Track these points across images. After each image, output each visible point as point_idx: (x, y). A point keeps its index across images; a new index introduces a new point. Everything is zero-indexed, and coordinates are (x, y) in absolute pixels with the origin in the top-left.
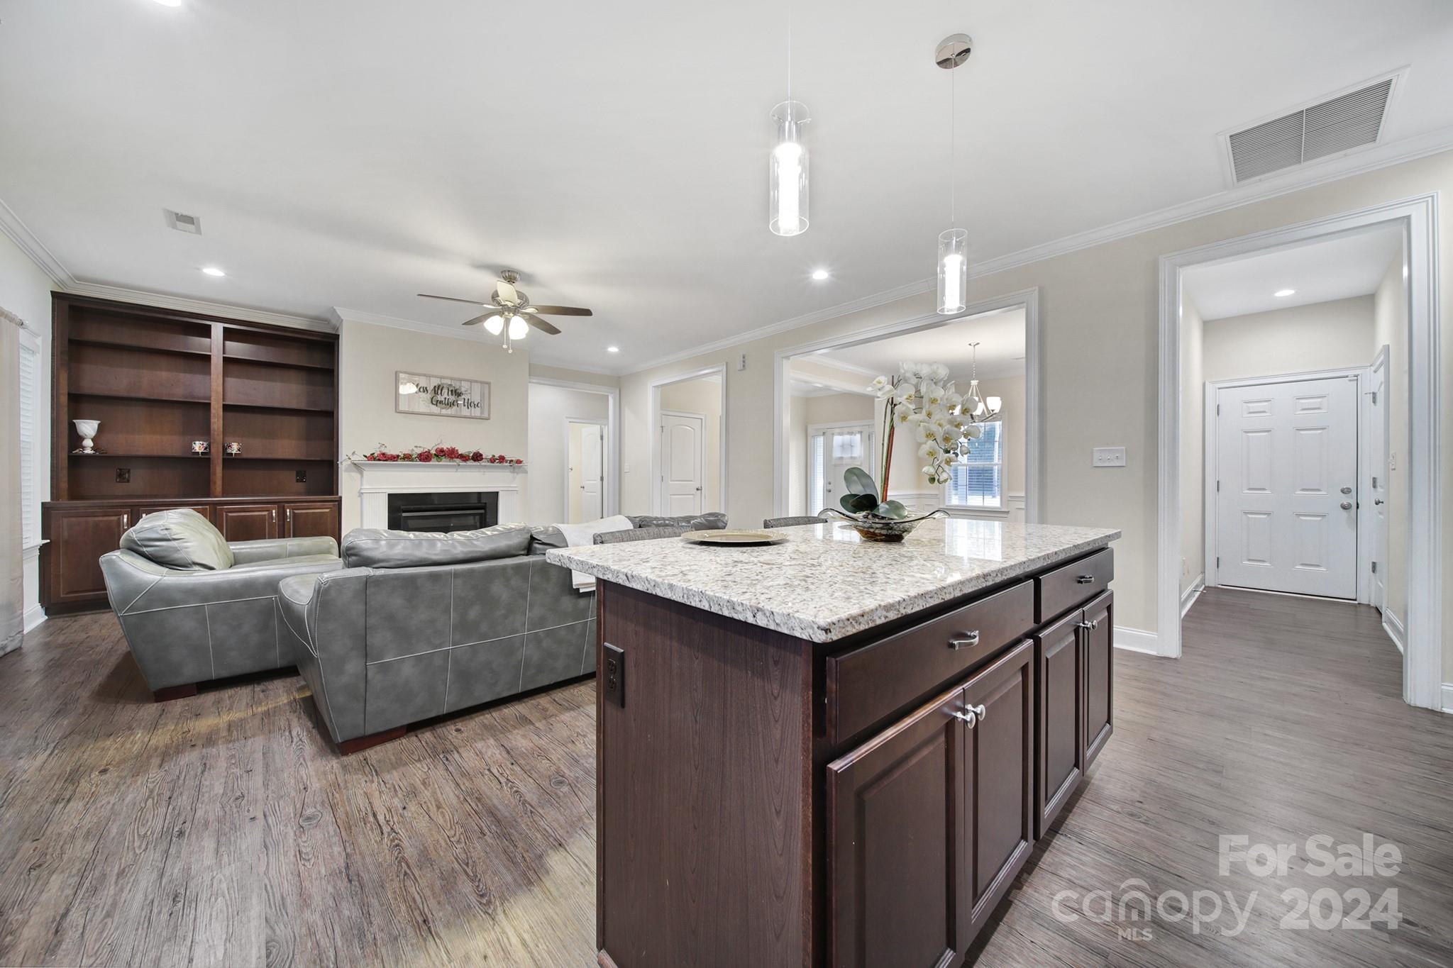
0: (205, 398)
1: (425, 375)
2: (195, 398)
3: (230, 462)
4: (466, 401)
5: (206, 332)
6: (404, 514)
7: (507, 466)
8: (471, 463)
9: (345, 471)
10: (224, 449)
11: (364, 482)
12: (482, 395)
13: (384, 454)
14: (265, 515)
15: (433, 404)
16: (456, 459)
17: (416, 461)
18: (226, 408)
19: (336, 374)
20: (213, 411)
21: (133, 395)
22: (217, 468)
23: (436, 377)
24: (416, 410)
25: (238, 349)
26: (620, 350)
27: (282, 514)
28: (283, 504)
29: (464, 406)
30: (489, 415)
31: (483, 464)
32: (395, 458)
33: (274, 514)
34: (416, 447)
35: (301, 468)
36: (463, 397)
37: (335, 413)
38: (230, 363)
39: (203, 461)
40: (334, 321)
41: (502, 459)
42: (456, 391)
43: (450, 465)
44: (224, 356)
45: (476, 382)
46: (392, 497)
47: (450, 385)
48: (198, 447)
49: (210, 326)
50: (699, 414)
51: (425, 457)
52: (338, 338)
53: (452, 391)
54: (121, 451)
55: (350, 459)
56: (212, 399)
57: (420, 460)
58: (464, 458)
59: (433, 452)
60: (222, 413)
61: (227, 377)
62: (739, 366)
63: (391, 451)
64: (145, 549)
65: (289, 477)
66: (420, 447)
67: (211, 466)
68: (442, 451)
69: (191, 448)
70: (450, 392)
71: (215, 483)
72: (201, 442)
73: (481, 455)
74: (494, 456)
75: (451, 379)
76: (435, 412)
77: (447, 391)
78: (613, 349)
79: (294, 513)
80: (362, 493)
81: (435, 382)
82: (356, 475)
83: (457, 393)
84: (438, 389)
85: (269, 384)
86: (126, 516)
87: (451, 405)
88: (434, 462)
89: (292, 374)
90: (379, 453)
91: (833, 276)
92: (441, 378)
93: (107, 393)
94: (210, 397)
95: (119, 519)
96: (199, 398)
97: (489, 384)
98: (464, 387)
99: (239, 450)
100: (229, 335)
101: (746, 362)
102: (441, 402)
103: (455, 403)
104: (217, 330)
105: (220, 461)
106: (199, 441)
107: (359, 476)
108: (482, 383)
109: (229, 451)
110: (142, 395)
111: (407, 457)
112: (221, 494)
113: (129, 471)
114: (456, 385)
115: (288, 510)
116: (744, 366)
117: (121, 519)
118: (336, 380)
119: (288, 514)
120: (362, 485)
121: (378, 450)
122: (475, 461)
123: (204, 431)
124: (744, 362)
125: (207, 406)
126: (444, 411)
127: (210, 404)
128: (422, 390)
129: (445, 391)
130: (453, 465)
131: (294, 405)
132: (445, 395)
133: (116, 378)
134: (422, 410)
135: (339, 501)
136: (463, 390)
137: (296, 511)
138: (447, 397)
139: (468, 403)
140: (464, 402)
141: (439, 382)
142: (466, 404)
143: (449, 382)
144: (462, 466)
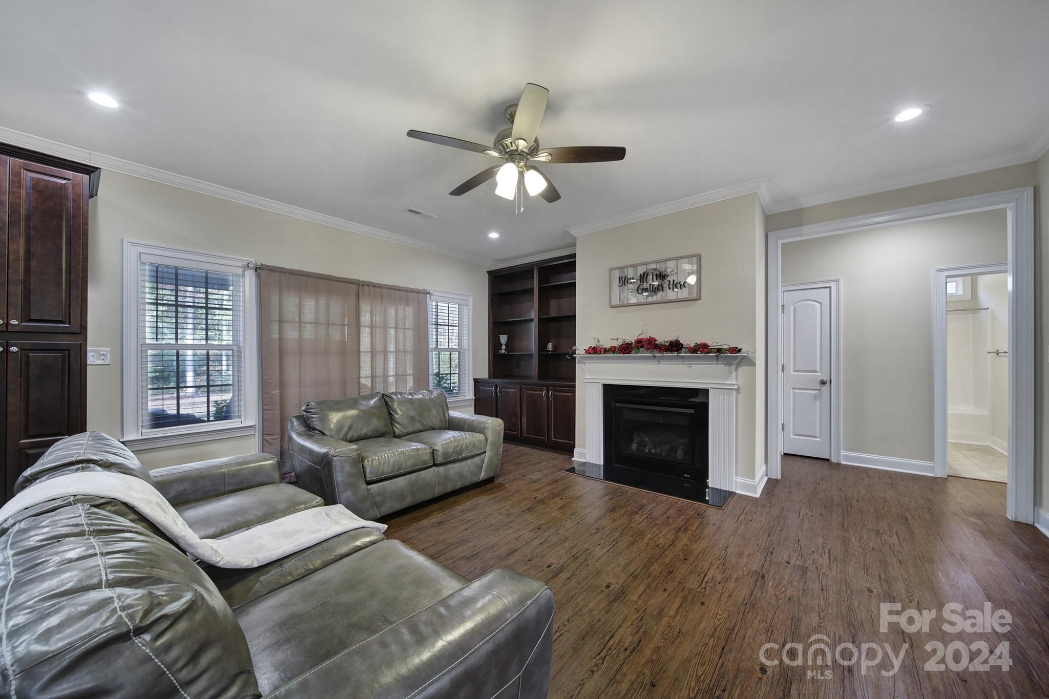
1: (631, 266)
4: (671, 283)
6: (616, 404)
13: (596, 348)
15: (639, 293)
16: (654, 350)
17: (618, 353)
21: (515, 319)
22: (536, 360)
23: (641, 264)
29: (669, 289)
31: (682, 354)
33: (544, 394)
36: (669, 278)
42: (660, 275)
43: (648, 357)
45: (682, 258)
46: (605, 388)
47: (655, 269)
51: (626, 349)
53: (657, 275)
57: (622, 352)
58: (661, 348)
59: (634, 343)
68: (641, 341)
70: (655, 277)
71: (535, 370)
73: (681, 344)
75: (655, 262)
76: (641, 301)
77: (652, 276)
80: (586, 382)
81: (641, 270)
83: (662, 276)
84: (643, 277)
87: (655, 290)
92: (646, 264)
97: (699, 256)
98: (670, 267)
102: (647, 290)
103: (660, 288)
105: (537, 356)
109: (548, 349)
114: (661, 267)
126: (650, 299)
128: (629, 281)
129: (650, 277)
134: (627, 302)
136: (668, 271)
138: (653, 283)
139: (673, 285)
140: (669, 285)
141: (645, 270)
142: (671, 286)
143: (654, 266)
144: (658, 357)
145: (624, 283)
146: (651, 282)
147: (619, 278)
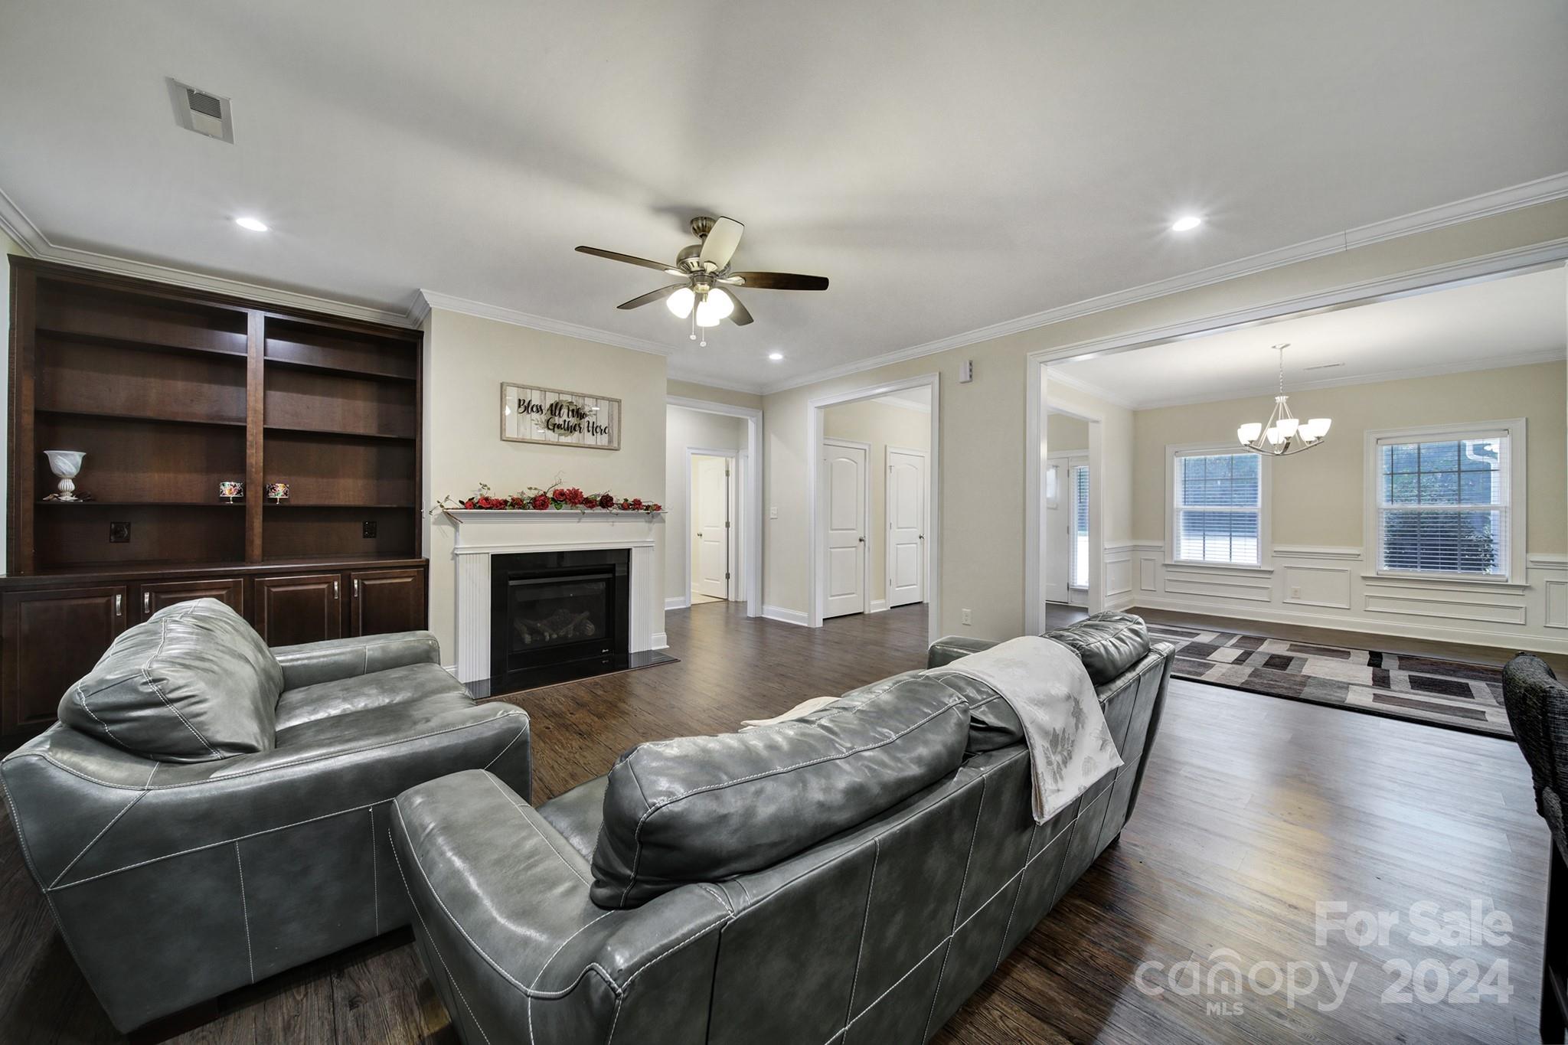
0: (240, 420)
1: (539, 389)
2: (224, 420)
3: (274, 511)
4: (591, 425)
5: (239, 324)
6: (511, 583)
7: (642, 514)
8: (599, 510)
9: (434, 523)
10: (266, 493)
11: (460, 538)
12: (610, 417)
13: (487, 499)
14: (324, 589)
15: (549, 429)
16: (578, 505)
17: (529, 509)
18: (270, 434)
19: (418, 386)
20: (249, 438)
21: (135, 414)
22: (255, 520)
23: (552, 391)
24: (528, 437)
25: (283, 350)
26: (785, 357)
27: (347, 587)
28: (348, 572)
29: (589, 431)
30: (619, 444)
31: (614, 511)
32: (501, 504)
33: (336, 588)
34: (530, 489)
35: (368, 517)
36: (587, 419)
37: (418, 440)
38: (272, 368)
39: (238, 510)
40: (417, 312)
41: (637, 504)
42: (577, 412)
43: (572, 513)
44: (266, 358)
45: (603, 398)
46: (496, 558)
47: (571, 403)
48: (229, 489)
49: (247, 314)
50: (862, 443)
51: (540, 503)
52: (422, 338)
53: (573, 411)
54: (117, 498)
55: (442, 506)
56: (249, 420)
57: (535, 508)
58: (589, 503)
59: (550, 495)
60: (262, 441)
61: (270, 390)
62: (964, 375)
63: (497, 494)
64: (107, 728)
65: (354, 530)
66: (536, 489)
67: (247, 518)
68: (562, 493)
69: (218, 491)
70: (570, 413)
71: (252, 542)
72: (233, 483)
73: (612, 499)
74: (626, 500)
75: (572, 394)
76: (552, 440)
77: (566, 411)
78: (776, 357)
79: (364, 584)
80: (456, 554)
81: (551, 399)
82: (449, 529)
83: (579, 414)
84: (555, 408)
85: (327, 400)
86: (119, 598)
87: (571, 429)
88: (551, 510)
89: (360, 388)
90: (479, 497)
91: (1209, 223)
92: (560, 393)
93: (96, 411)
94: (246, 419)
95: (109, 601)
96: (229, 419)
97: (619, 402)
98: (589, 406)
99: (286, 494)
100: (274, 329)
101: (973, 370)
102: (559, 427)
103: (577, 428)
104: (256, 320)
105: (260, 510)
106: (230, 481)
107: (453, 529)
108: (610, 400)
109: (272, 495)
110: (150, 414)
111: (517, 503)
112: (260, 559)
113: (129, 526)
114: (578, 402)
115: (356, 582)
116: (971, 376)
117: (113, 601)
118: (418, 395)
119: (356, 586)
120: (456, 542)
121: (478, 493)
122: (604, 507)
123: (238, 468)
124: (971, 370)
125: (242, 431)
126: (563, 439)
127: (246, 427)
128: (535, 409)
129: (564, 411)
130: (576, 514)
131: (361, 430)
132: (564, 417)
133: (110, 390)
134: (535, 437)
135: (426, 565)
136: (587, 409)
137: (366, 583)
138: (567, 420)
139: (593, 427)
140: (588, 427)
141: (557, 399)
142: (590, 429)
143: (569, 398)
144: (588, 514)
145: (526, 409)
146: (565, 417)
147: (520, 400)
